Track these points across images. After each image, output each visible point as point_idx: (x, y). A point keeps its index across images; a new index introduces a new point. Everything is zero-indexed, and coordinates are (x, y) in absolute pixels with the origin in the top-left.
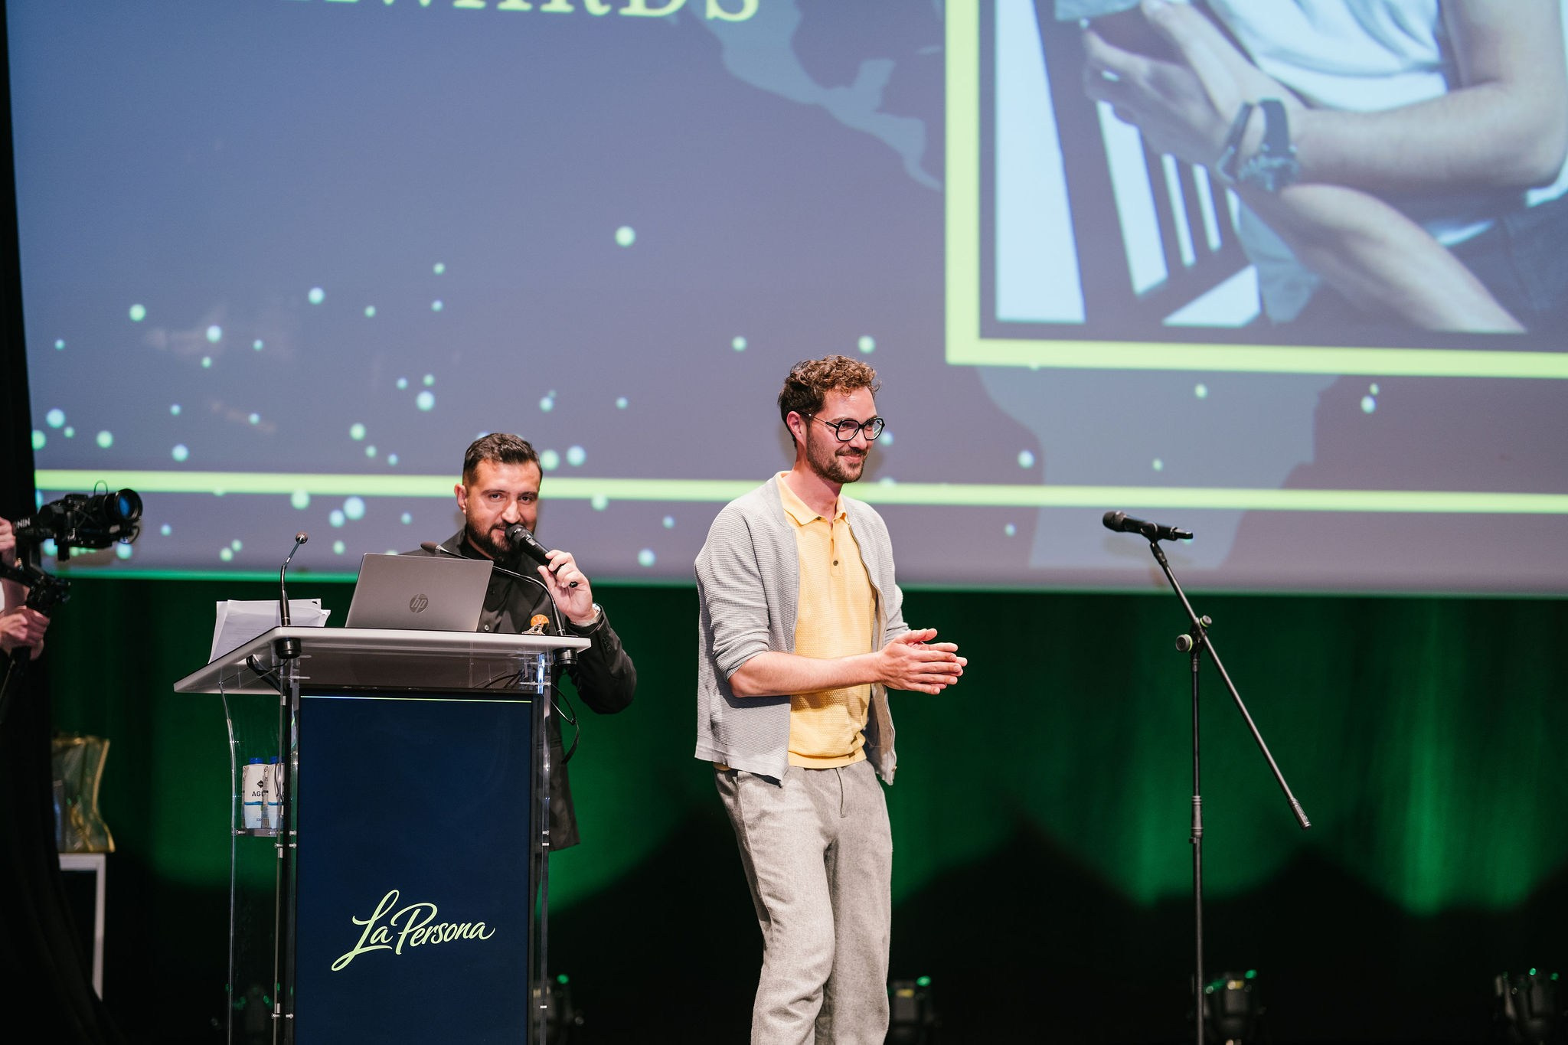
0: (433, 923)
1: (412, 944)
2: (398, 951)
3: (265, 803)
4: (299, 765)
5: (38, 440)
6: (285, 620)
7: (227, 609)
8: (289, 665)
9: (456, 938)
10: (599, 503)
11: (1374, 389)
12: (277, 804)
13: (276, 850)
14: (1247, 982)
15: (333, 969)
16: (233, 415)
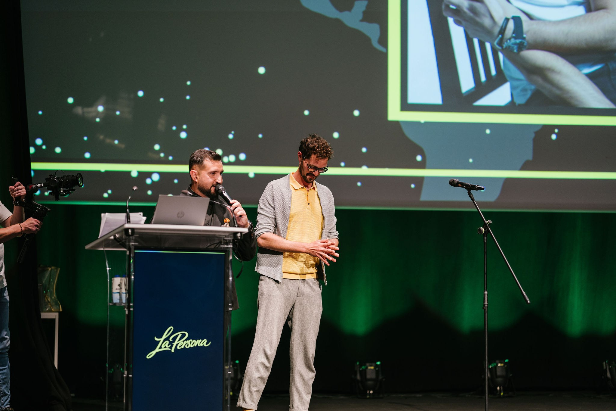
0: (186, 340)
1: (178, 348)
2: (173, 351)
3: (121, 293)
4: (134, 278)
5: (32, 150)
6: (128, 221)
7: (106, 217)
8: (130, 238)
9: (195, 346)
10: (251, 175)
11: (556, 131)
12: (126, 293)
13: (125, 311)
14: (505, 364)
15: (148, 357)
16: (108, 141)
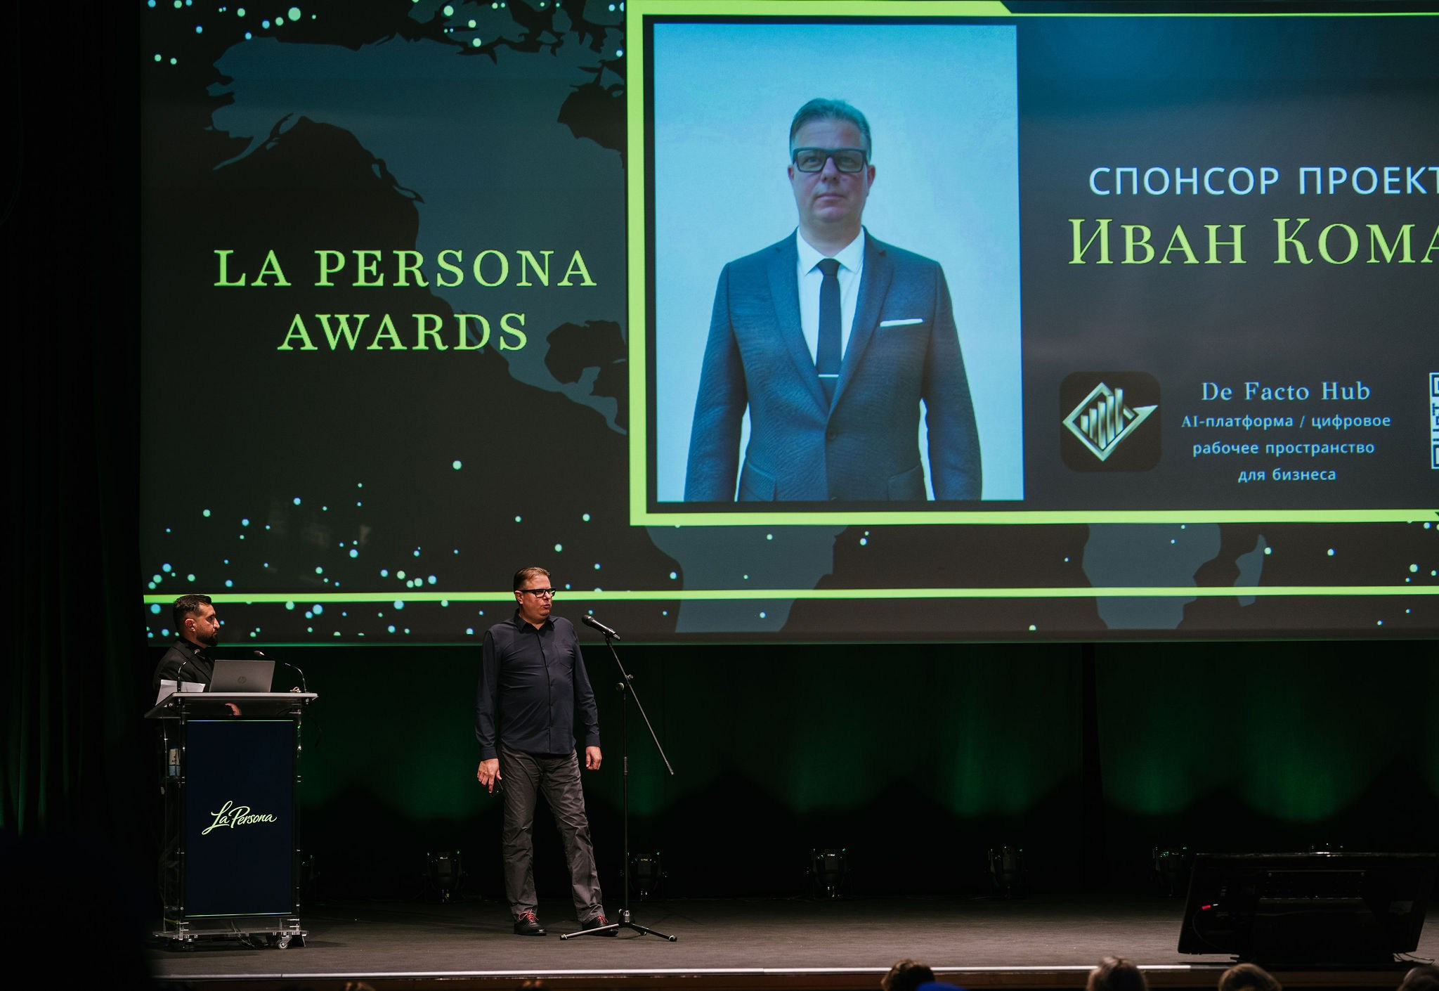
0: (248, 815)
1: (238, 824)
2: (232, 827)
4: (186, 749)
5: (158, 579)
6: (179, 691)
8: (180, 707)
9: (259, 821)
10: (445, 604)
11: (867, 533)
15: (203, 834)
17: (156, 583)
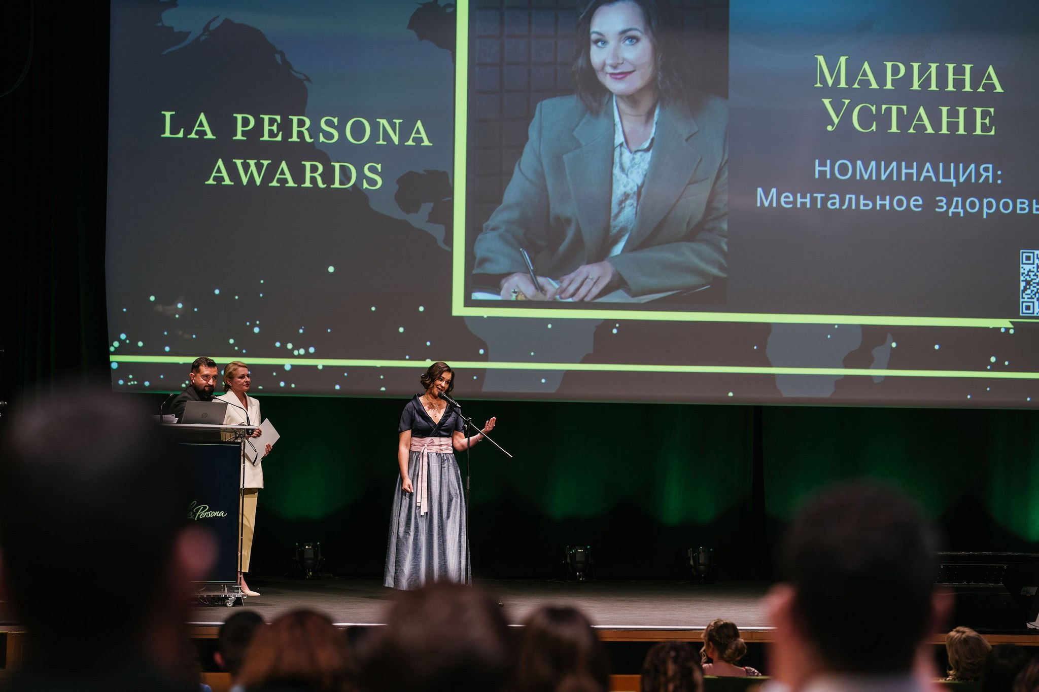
0: (207, 511)
1: (201, 517)
9: (214, 516)
11: (617, 325)
16: (186, 336)
17: (115, 347)
